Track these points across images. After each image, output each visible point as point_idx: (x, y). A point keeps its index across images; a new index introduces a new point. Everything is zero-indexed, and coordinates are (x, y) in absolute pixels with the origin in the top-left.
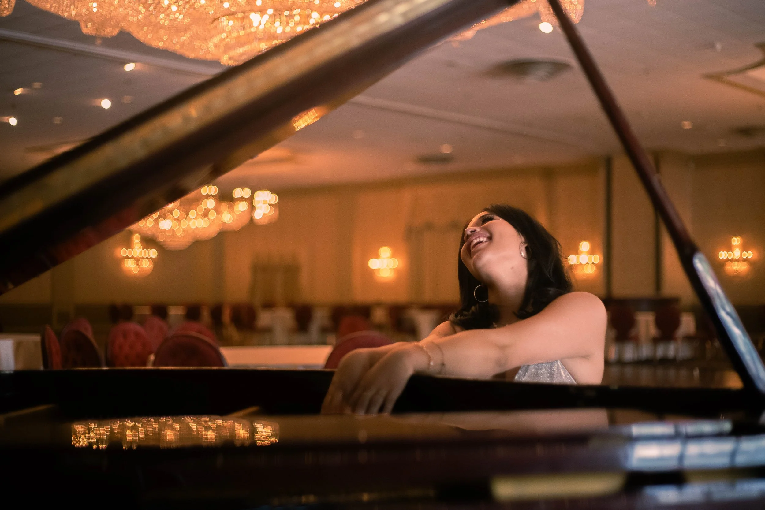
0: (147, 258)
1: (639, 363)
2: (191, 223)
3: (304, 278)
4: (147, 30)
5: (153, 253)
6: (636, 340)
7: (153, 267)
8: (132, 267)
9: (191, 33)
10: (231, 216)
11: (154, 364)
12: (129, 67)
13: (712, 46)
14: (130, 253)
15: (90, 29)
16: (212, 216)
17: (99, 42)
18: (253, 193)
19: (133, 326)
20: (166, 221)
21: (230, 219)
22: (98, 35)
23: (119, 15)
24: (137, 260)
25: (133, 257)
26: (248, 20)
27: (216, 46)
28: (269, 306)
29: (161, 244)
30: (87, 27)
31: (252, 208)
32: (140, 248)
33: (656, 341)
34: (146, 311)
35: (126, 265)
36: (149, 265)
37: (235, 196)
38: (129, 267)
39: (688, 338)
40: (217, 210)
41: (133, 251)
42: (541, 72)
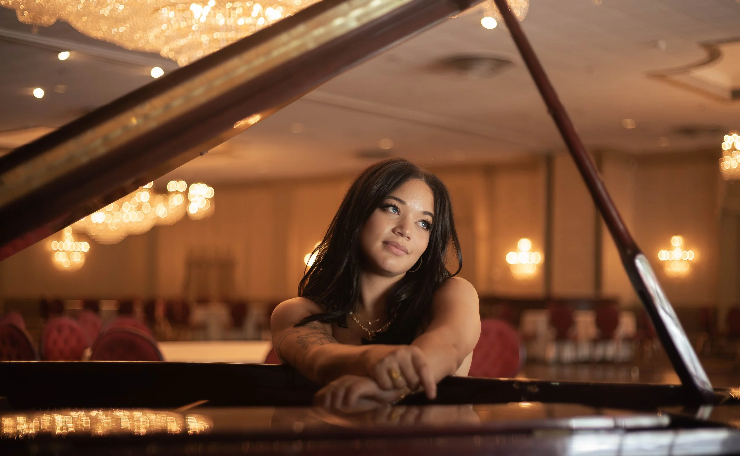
0: (79, 252)
1: (577, 363)
2: (124, 217)
3: (239, 274)
4: (87, 21)
5: (85, 247)
6: (575, 341)
7: (85, 261)
8: (63, 261)
9: (131, 23)
10: (166, 209)
11: (91, 358)
12: (64, 56)
13: (654, 44)
14: (61, 246)
15: (26, 17)
16: (146, 210)
17: (35, 30)
18: (188, 186)
19: (66, 321)
20: (98, 213)
21: (165, 213)
22: (34, 24)
23: (58, 4)
24: (69, 254)
25: (64, 251)
26: (189, 12)
27: (156, 37)
28: (203, 301)
29: (93, 238)
30: (23, 15)
31: (187, 202)
32: (72, 241)
33: (595, 342)
34: (77, 306)
35: (56, 259)
36: (80, 260)
37: (170, 189)
38: (60, 261)
39: (628, 339)
40: (151, 203)
41: (64, 243)
42: (483, 68)
